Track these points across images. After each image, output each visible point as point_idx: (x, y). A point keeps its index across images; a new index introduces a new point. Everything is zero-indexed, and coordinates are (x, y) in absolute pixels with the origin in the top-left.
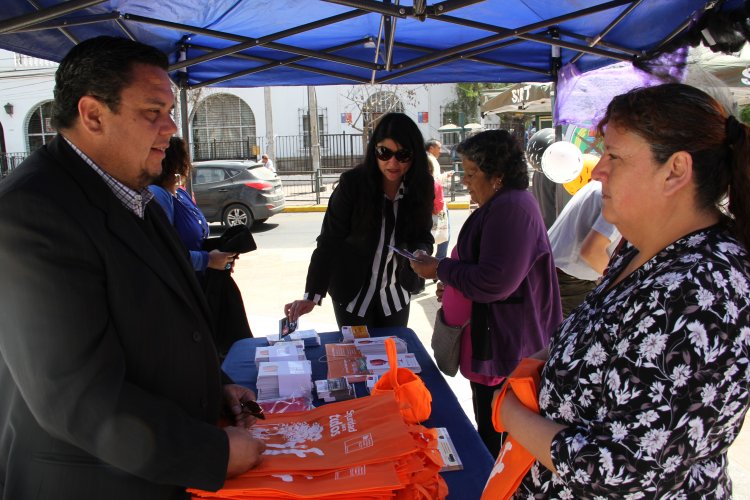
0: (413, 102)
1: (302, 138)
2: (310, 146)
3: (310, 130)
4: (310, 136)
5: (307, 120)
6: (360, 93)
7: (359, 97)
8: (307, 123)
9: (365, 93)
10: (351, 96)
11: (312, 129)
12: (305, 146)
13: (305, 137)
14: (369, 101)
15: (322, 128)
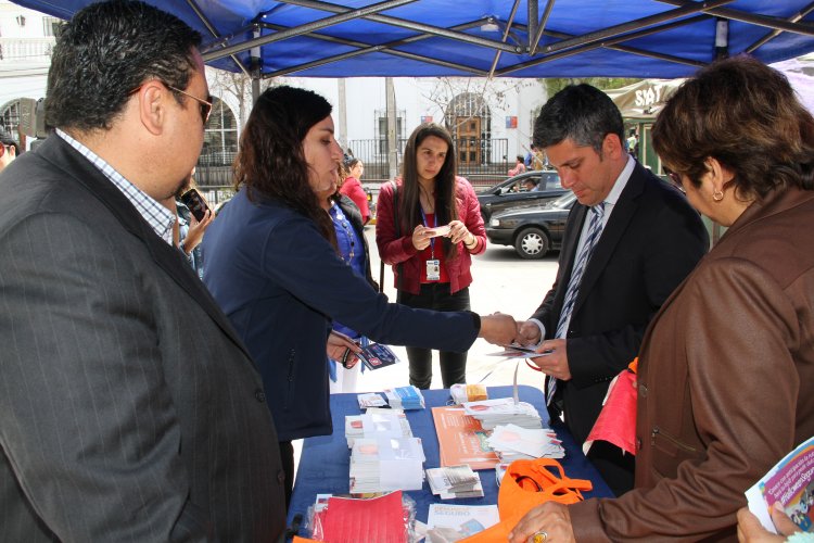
0: (502, 105)
1: (378, 142)
2: (387, 151)
3: (387, 133)
4: (387, 140)
5: (383, 122)
6: (444, 94)
7: (442, 98)
8: (384, 127)
9: (450, 94)
10: (433, 98)
11: (390, 133)
12: (381, 151)
13: (381, 141)
14: (452, 103)
15: (400, 133)
